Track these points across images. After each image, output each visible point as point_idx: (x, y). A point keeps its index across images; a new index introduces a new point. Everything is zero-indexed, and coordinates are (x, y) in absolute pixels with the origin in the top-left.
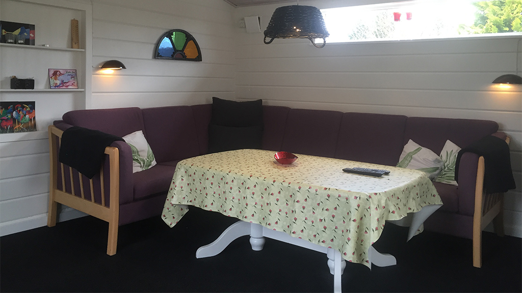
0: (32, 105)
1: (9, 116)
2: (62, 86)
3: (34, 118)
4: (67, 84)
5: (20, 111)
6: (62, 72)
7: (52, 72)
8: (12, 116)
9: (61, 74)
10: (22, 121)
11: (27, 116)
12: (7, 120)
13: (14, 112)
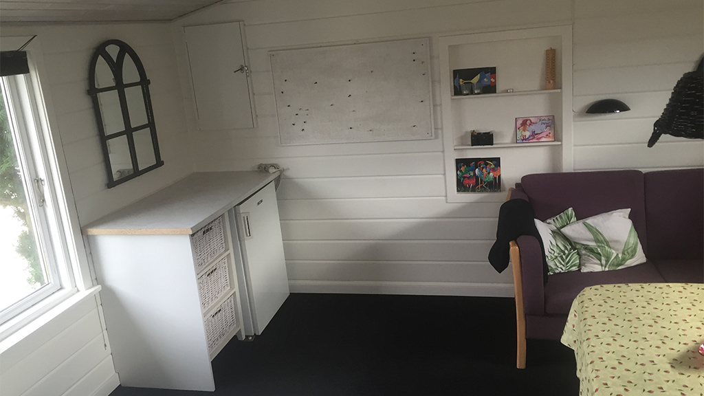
0: (497, 161)
1: (472, 174)
2: (532, 139)
3: (499, 177)
4: (540, 136)
5: (483, 168)
6: (533, 120)
7: (520, 122)
8: (475, 174)
9: (531, 123)
10: (486, 180)
11: (491, 174)
12: (469, 178)
13: (477, 169)
